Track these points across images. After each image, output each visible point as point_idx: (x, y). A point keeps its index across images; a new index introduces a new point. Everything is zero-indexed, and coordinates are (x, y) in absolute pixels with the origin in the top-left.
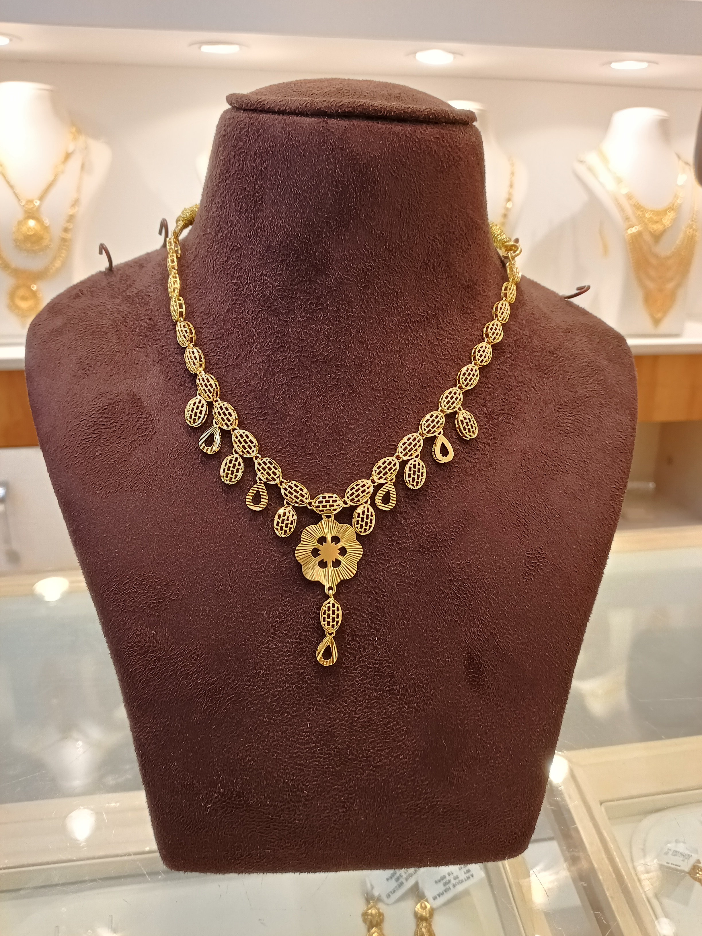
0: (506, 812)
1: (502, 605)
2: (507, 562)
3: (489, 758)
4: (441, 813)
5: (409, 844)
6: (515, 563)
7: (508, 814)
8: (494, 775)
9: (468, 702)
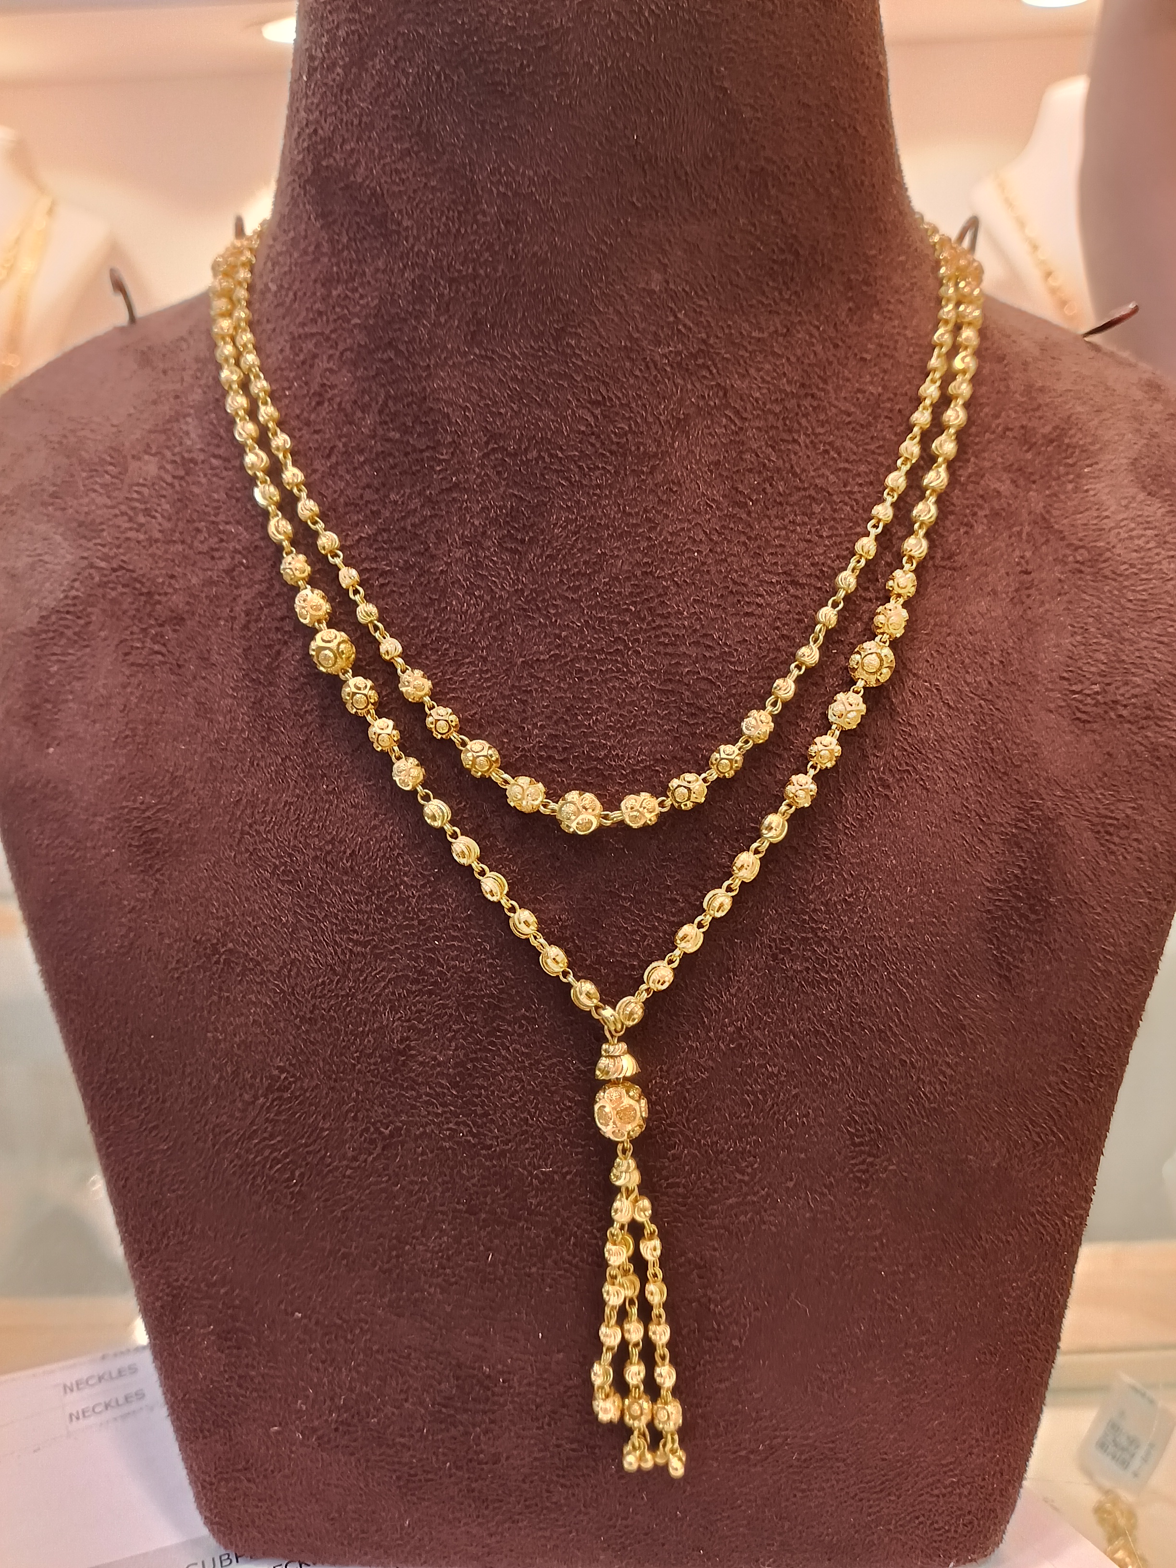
0: (946, 1465)
1: (926, 998)
2: (938, 898)
3: (903, 1345)
4: (796, 1463)
5: (727, 1525)
6: (958, 901)
7: (951, 1470)
8: (914, 1383)
9: (852, 1217)
